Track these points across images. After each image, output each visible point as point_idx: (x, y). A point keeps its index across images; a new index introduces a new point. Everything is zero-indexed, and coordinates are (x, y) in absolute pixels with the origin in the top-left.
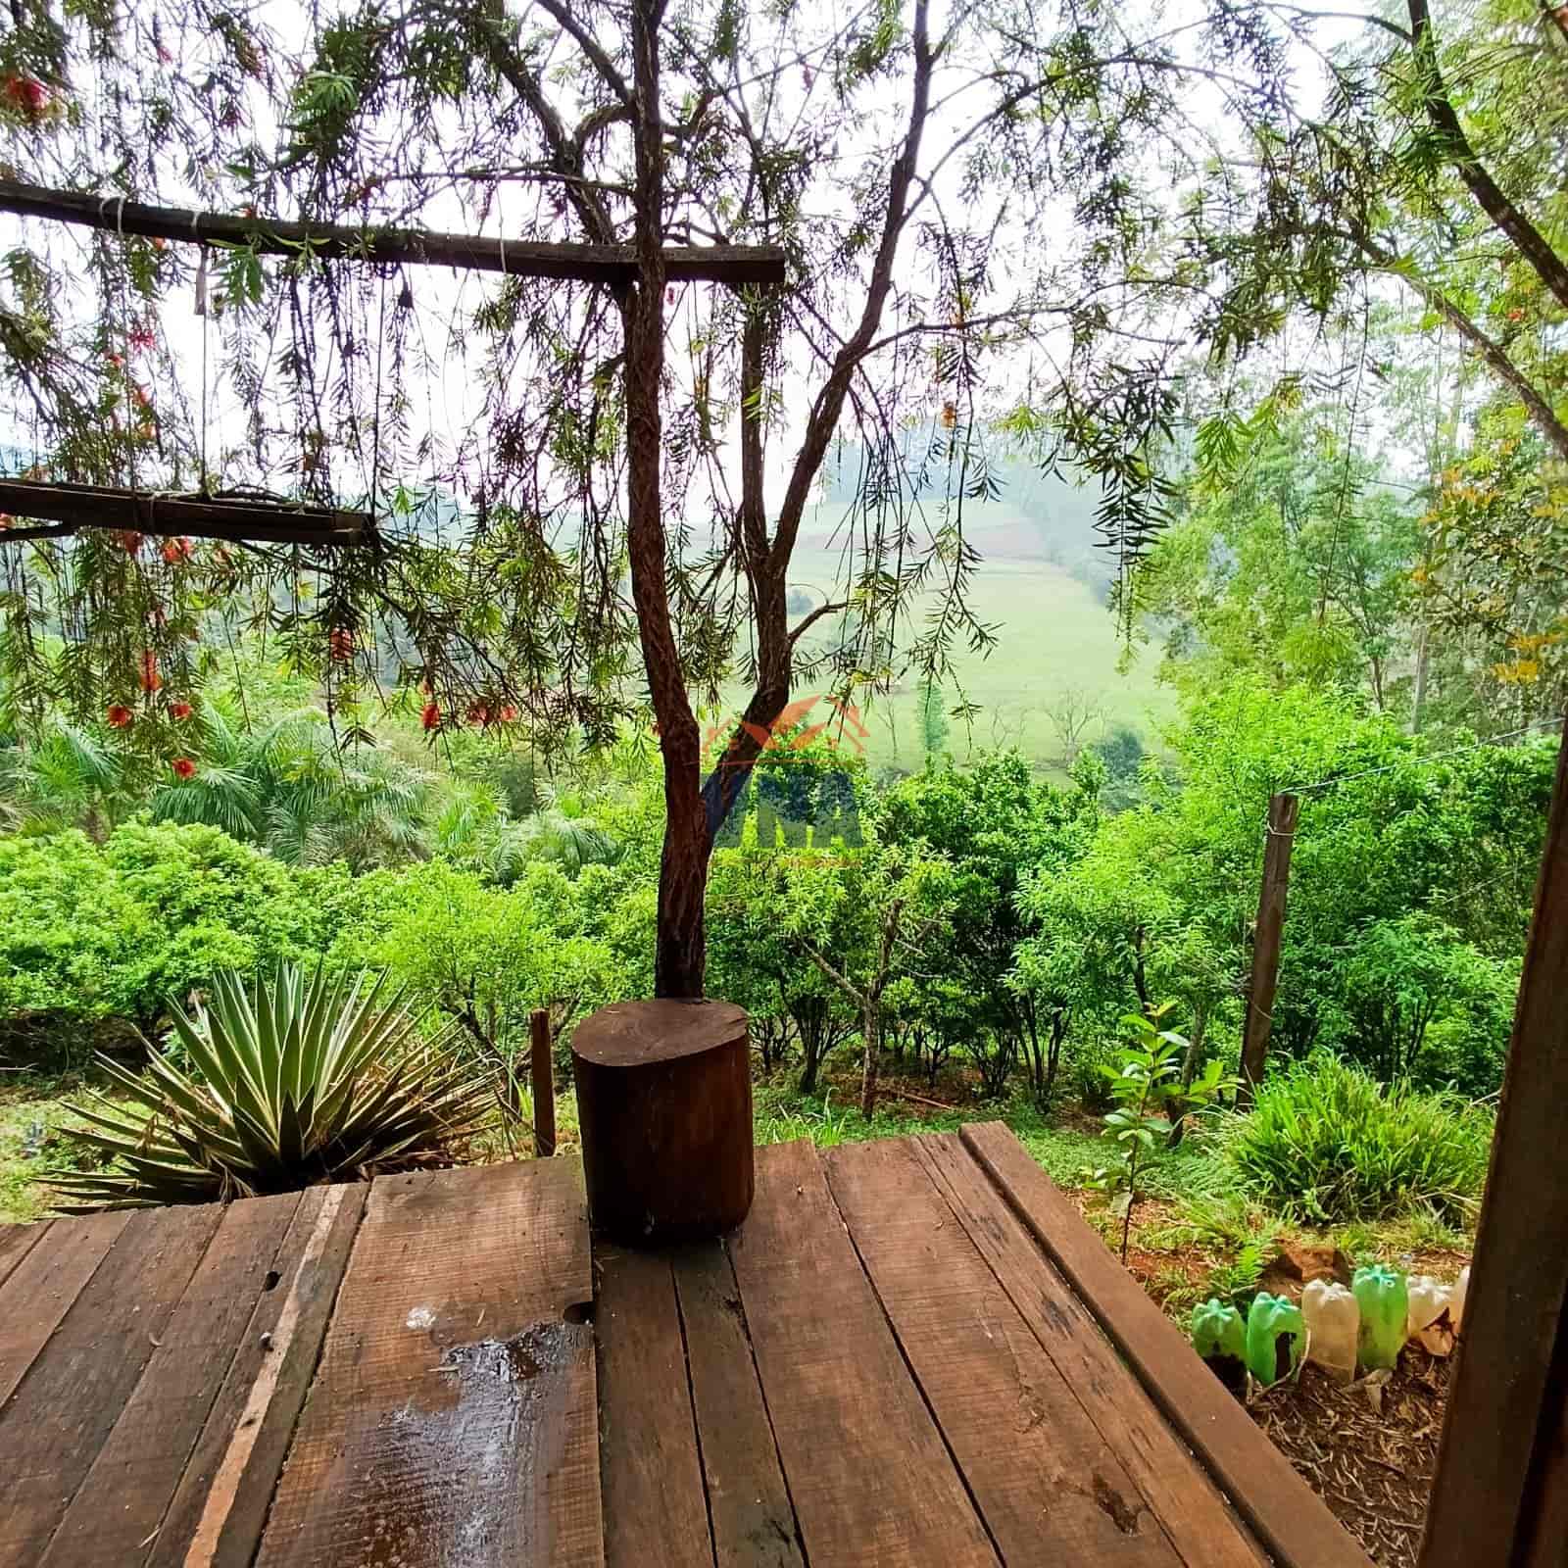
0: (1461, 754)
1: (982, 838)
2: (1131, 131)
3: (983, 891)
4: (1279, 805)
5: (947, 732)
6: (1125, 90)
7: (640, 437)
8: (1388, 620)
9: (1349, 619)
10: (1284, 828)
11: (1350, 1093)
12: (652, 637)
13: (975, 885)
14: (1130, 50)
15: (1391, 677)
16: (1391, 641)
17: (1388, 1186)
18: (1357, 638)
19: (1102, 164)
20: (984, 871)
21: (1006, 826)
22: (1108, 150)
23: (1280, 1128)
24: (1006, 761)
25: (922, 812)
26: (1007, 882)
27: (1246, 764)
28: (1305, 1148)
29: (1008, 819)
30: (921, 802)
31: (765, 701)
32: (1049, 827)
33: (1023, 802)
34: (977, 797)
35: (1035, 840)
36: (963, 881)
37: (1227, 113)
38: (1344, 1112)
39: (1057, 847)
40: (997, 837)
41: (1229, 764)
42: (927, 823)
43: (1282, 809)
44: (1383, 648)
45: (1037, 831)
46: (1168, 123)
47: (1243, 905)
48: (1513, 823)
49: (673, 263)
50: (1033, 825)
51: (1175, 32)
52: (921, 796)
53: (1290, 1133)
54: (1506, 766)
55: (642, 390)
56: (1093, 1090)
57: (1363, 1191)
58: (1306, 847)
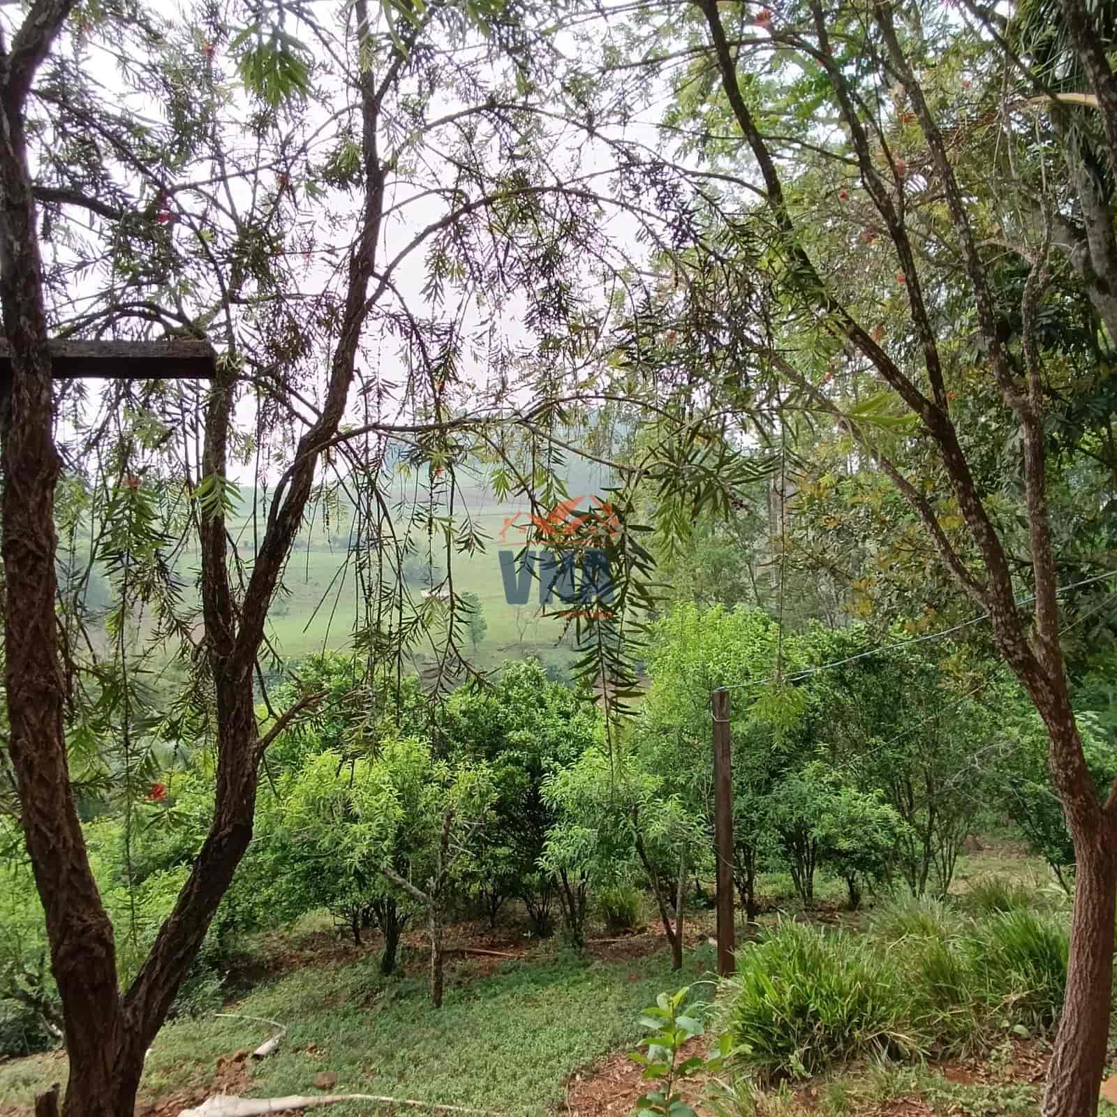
0: (815, 637)
1: (514, 736)
2: (567, 248)
3: (518, 780)
4: (717, 699)
5: (485, 628)
6: (558, 217)
7: (20, 562)
8: (752, 539)
9: (730, 539)
10: (723, 716)
11: (807, 950)
12: (36, 819)
13: (510, 775)
14: (560, 184)
15: (759, 572)
16: (755, 551)
17: (847, 1034)
18: (736, 551)
19: (546, 271)
20: (517, 762)
21: (529, 723)
22: (549, 261)
23: (762, 993)
24: (526, 671)
25: (465, 721)
26: (536, 771)
27: (692, 670)
28: (783, 1009)
29: (532, 718)
30: (464, 713)
31: (219, 849)
32: (561, 722)
33: (542, 703)
34: (507, 701)
35: (552, 733)
36: (501, 773)
37: (640, 239)
38: (804, 969)
39: (568, 736)
40: (525, 734)
41: (680, 670)
42: (469, 728)
43: (721, 701)
44: (752, 557)
45: (554, 726)
46: (594, 243)
47: (702, 769)
48: (853, 681)
49: (64, 359)
50: (550, 721)
51: (592, 176)
52: (463, 708)
53: (770, 998)
54: (842, 643)
55: (23, 506)
56: (613, 916)
57: (831, 1042)
58: (740, 728)
